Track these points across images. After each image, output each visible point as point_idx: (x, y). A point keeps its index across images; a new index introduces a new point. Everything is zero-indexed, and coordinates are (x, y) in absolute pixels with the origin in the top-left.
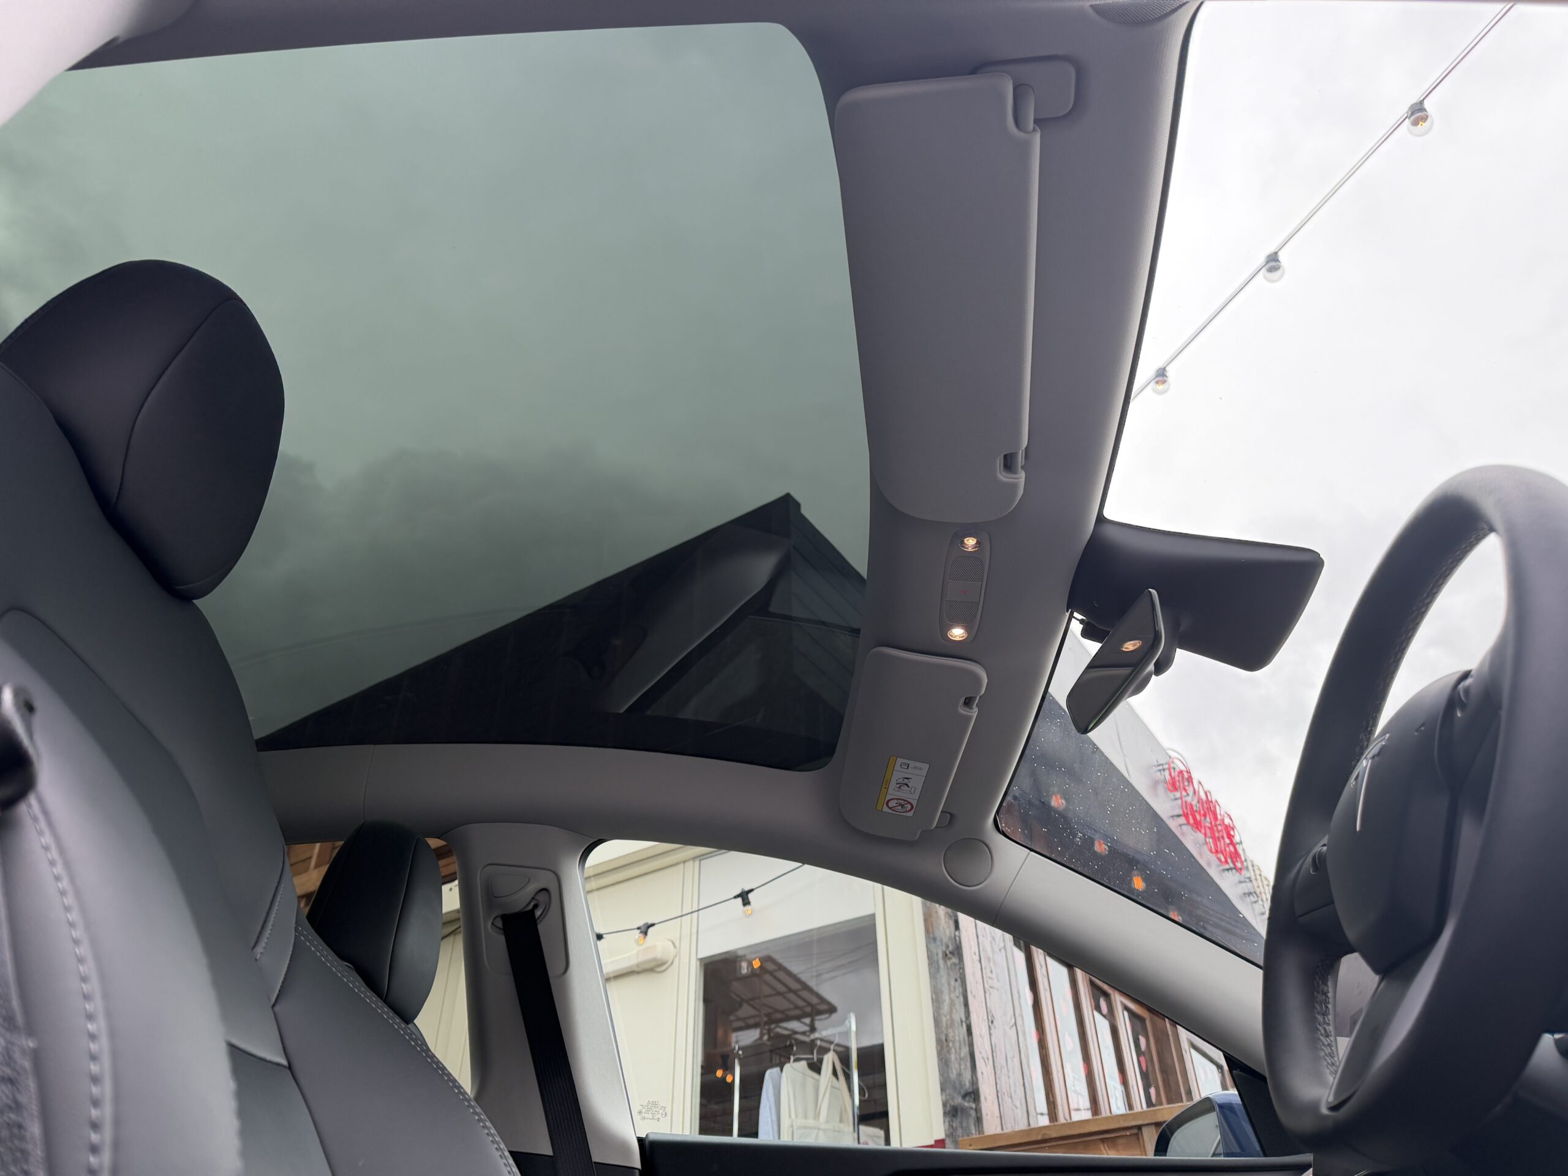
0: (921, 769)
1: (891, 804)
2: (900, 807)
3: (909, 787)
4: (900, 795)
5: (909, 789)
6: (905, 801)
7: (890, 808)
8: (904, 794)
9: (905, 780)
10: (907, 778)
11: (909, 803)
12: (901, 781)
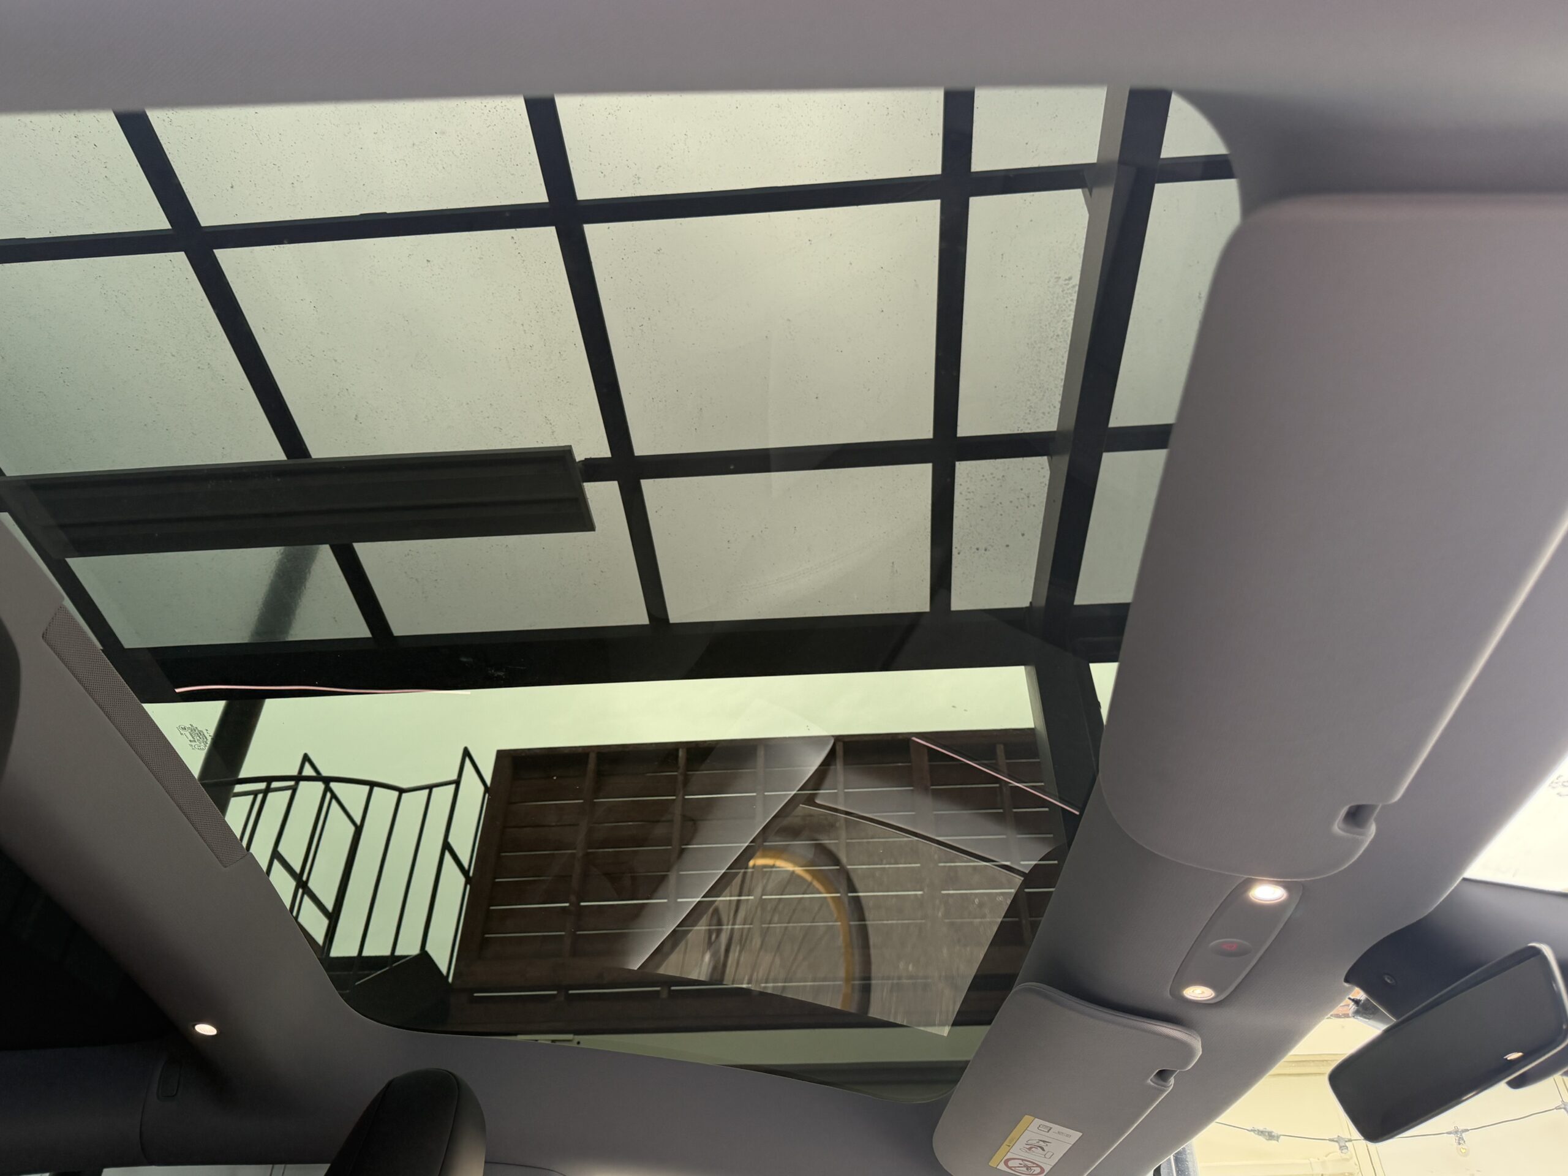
0: (1068, 1136)
1: (1010, 1164)
2: (1025, 1169)
3: (1043, 1150)
4: (1030, 1156)
5: (1044, 1153)
6: (1034, 1163)
7: (1010, 1168)
8: (1036, 1156)
9: (1041, 1143)
10: (1044, 1141)
11: (1038, 1166)
12: (1034, 1142)
